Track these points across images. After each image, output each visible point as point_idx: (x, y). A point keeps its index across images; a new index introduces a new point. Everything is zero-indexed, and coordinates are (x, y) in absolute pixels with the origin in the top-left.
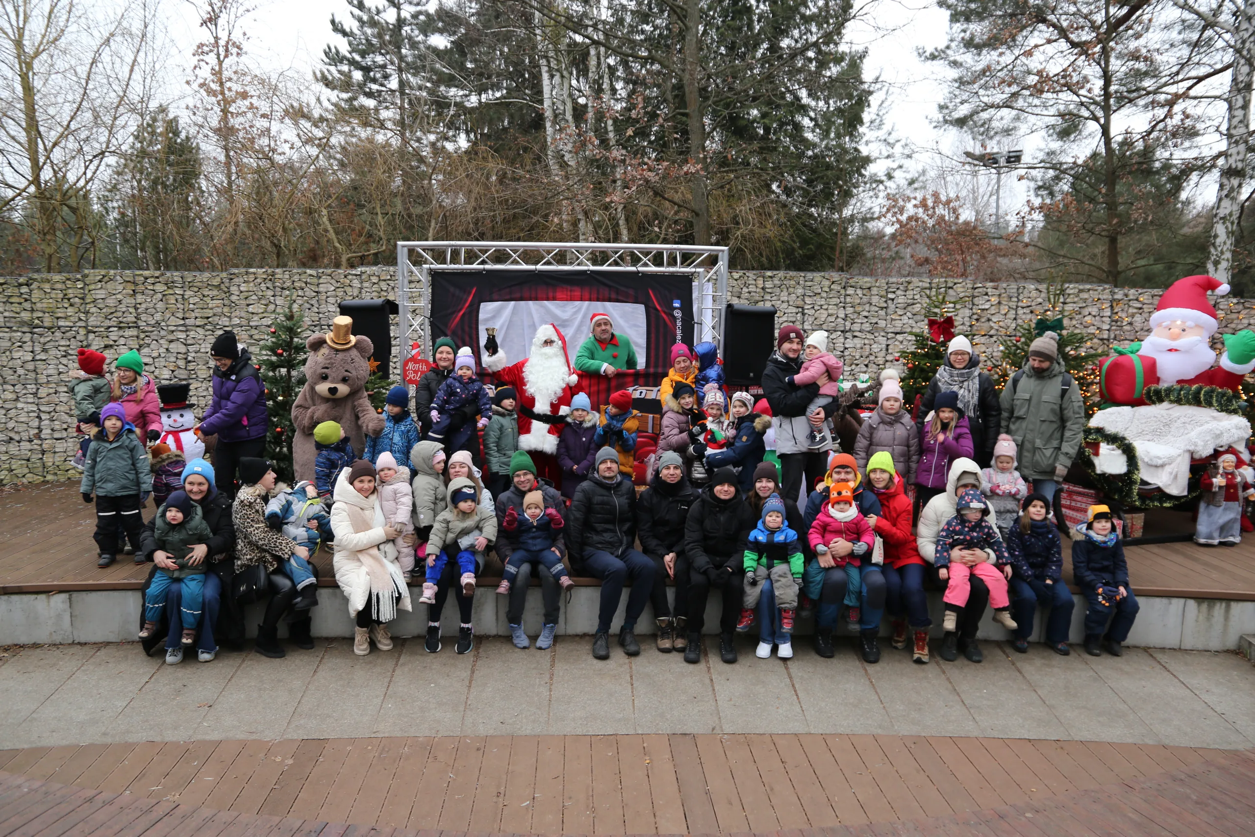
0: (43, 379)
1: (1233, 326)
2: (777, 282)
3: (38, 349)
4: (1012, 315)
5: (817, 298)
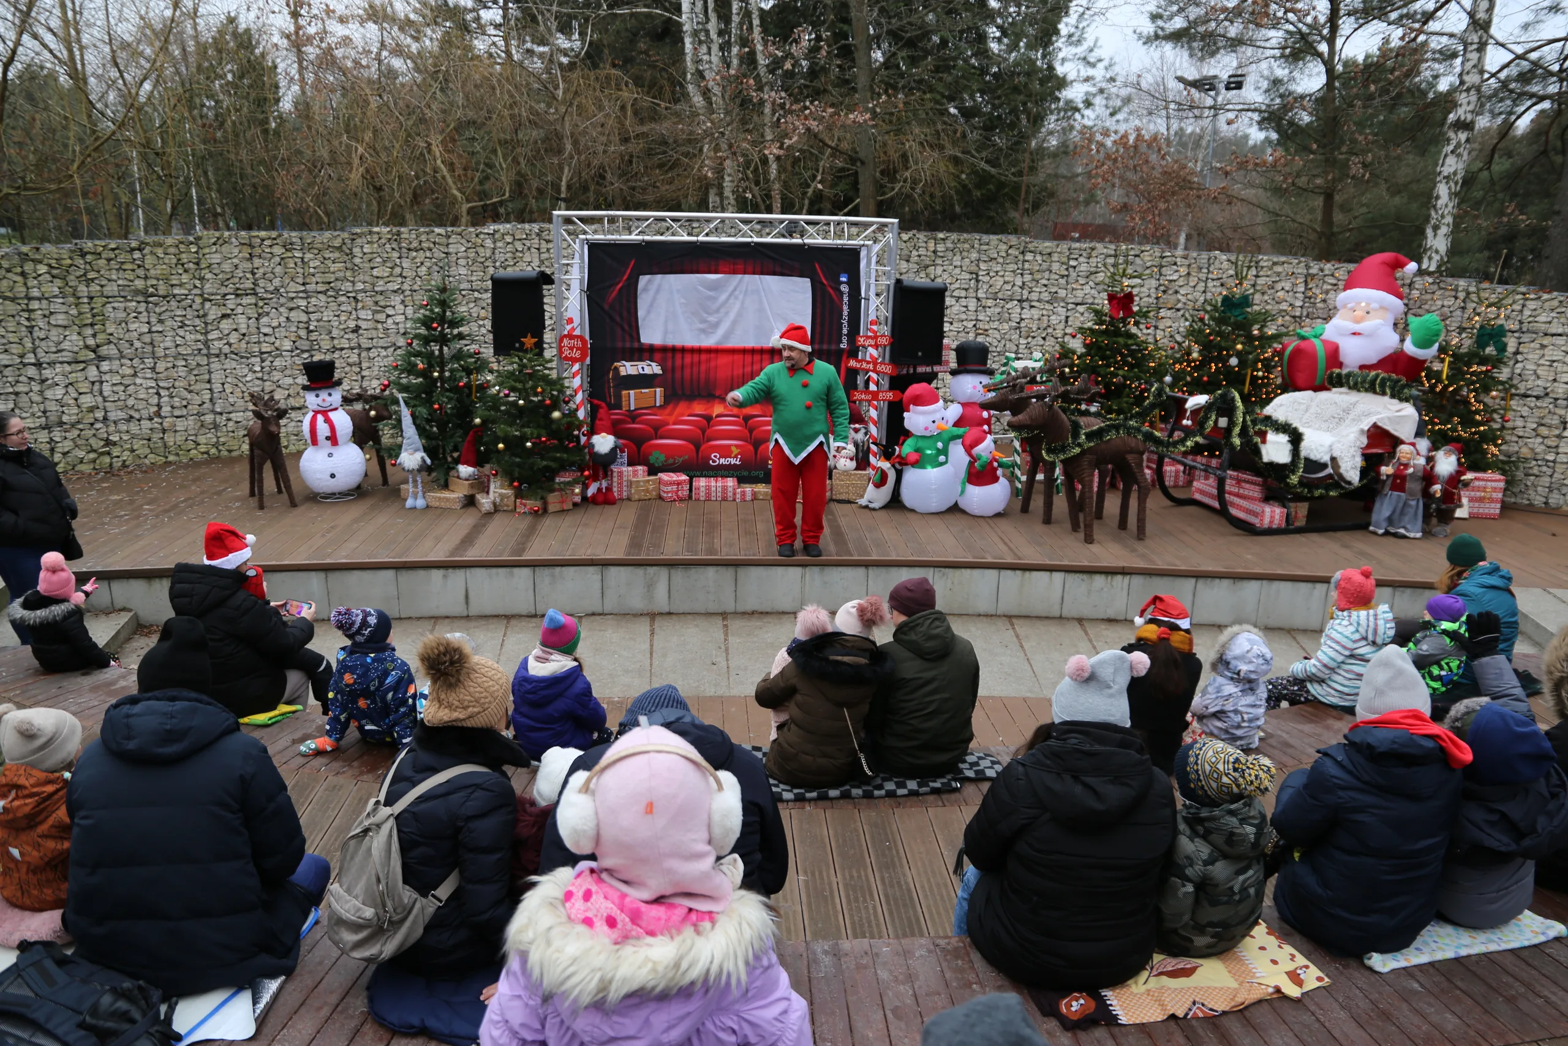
0: (160, 352)
1: (1426, 307)
2: (950, 245)
3: (154, 320)
4: (1201, 287)
5: (993, 263)
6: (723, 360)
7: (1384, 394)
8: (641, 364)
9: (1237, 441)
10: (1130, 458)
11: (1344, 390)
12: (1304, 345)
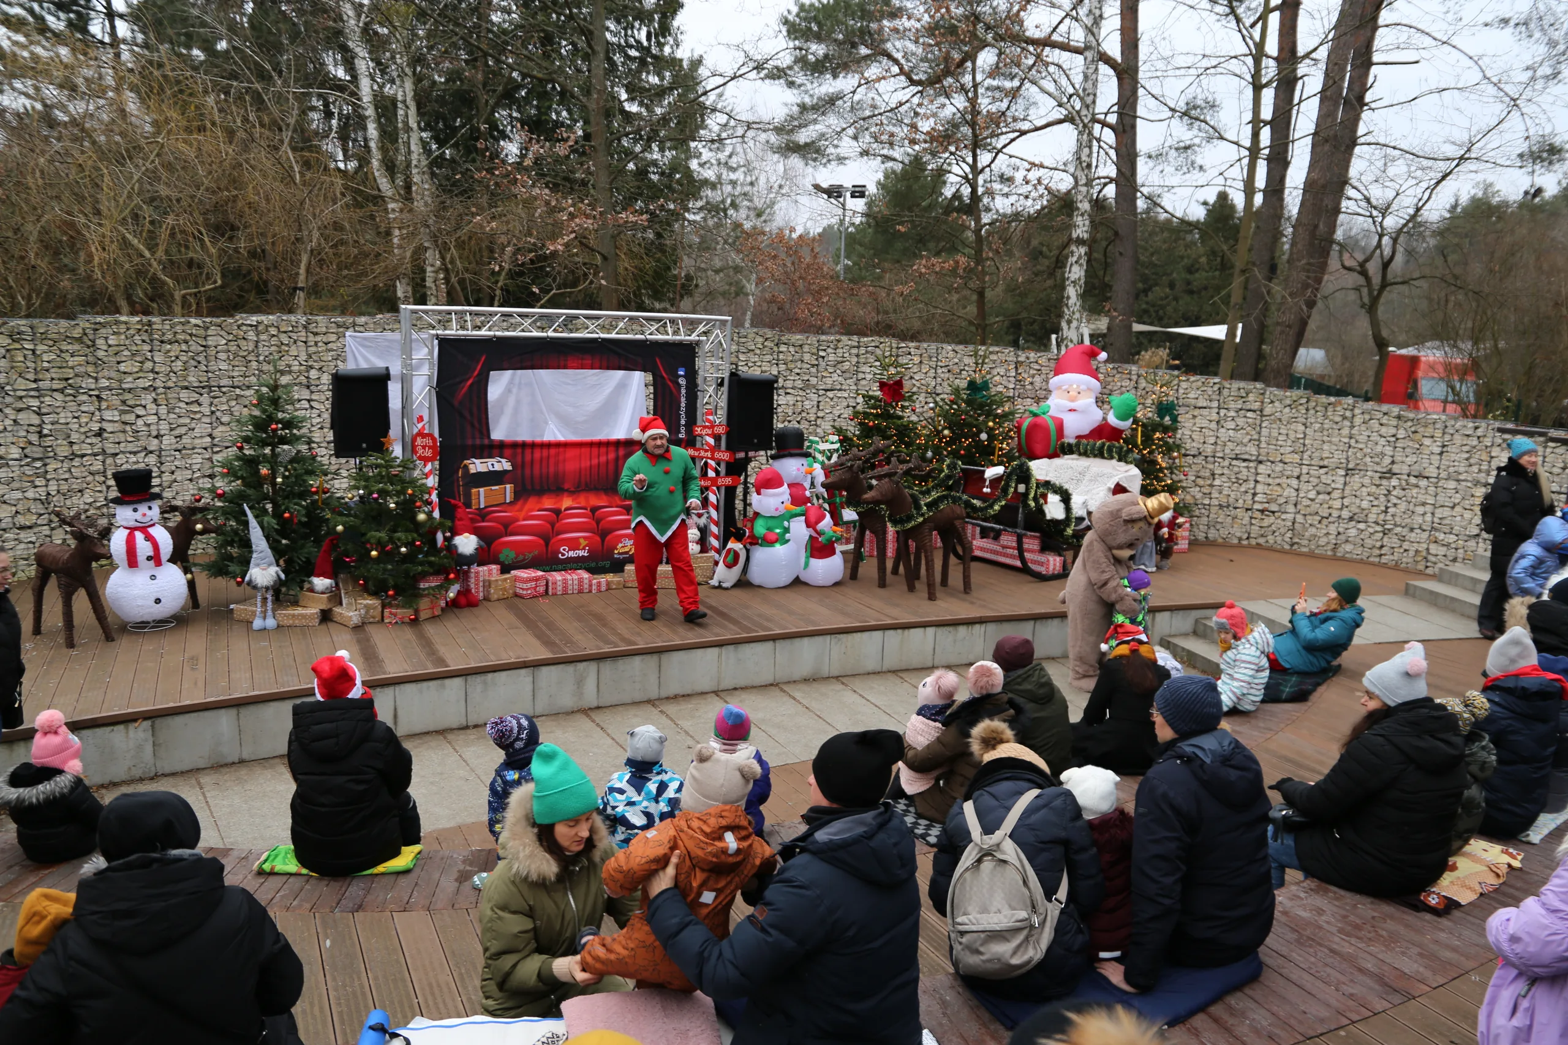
4: (932, 373)
5: (750, 355)
6: (571, 453)
7: (1112, 458)
8: (490, 461)
9: (1032, 504)
10: (957, 523)
11: (1074, 456)
12: (1038, 420)
